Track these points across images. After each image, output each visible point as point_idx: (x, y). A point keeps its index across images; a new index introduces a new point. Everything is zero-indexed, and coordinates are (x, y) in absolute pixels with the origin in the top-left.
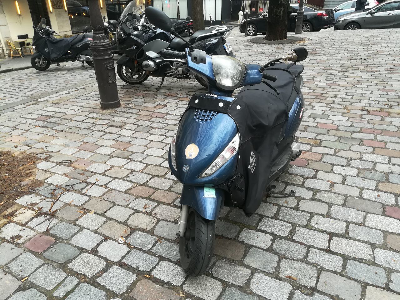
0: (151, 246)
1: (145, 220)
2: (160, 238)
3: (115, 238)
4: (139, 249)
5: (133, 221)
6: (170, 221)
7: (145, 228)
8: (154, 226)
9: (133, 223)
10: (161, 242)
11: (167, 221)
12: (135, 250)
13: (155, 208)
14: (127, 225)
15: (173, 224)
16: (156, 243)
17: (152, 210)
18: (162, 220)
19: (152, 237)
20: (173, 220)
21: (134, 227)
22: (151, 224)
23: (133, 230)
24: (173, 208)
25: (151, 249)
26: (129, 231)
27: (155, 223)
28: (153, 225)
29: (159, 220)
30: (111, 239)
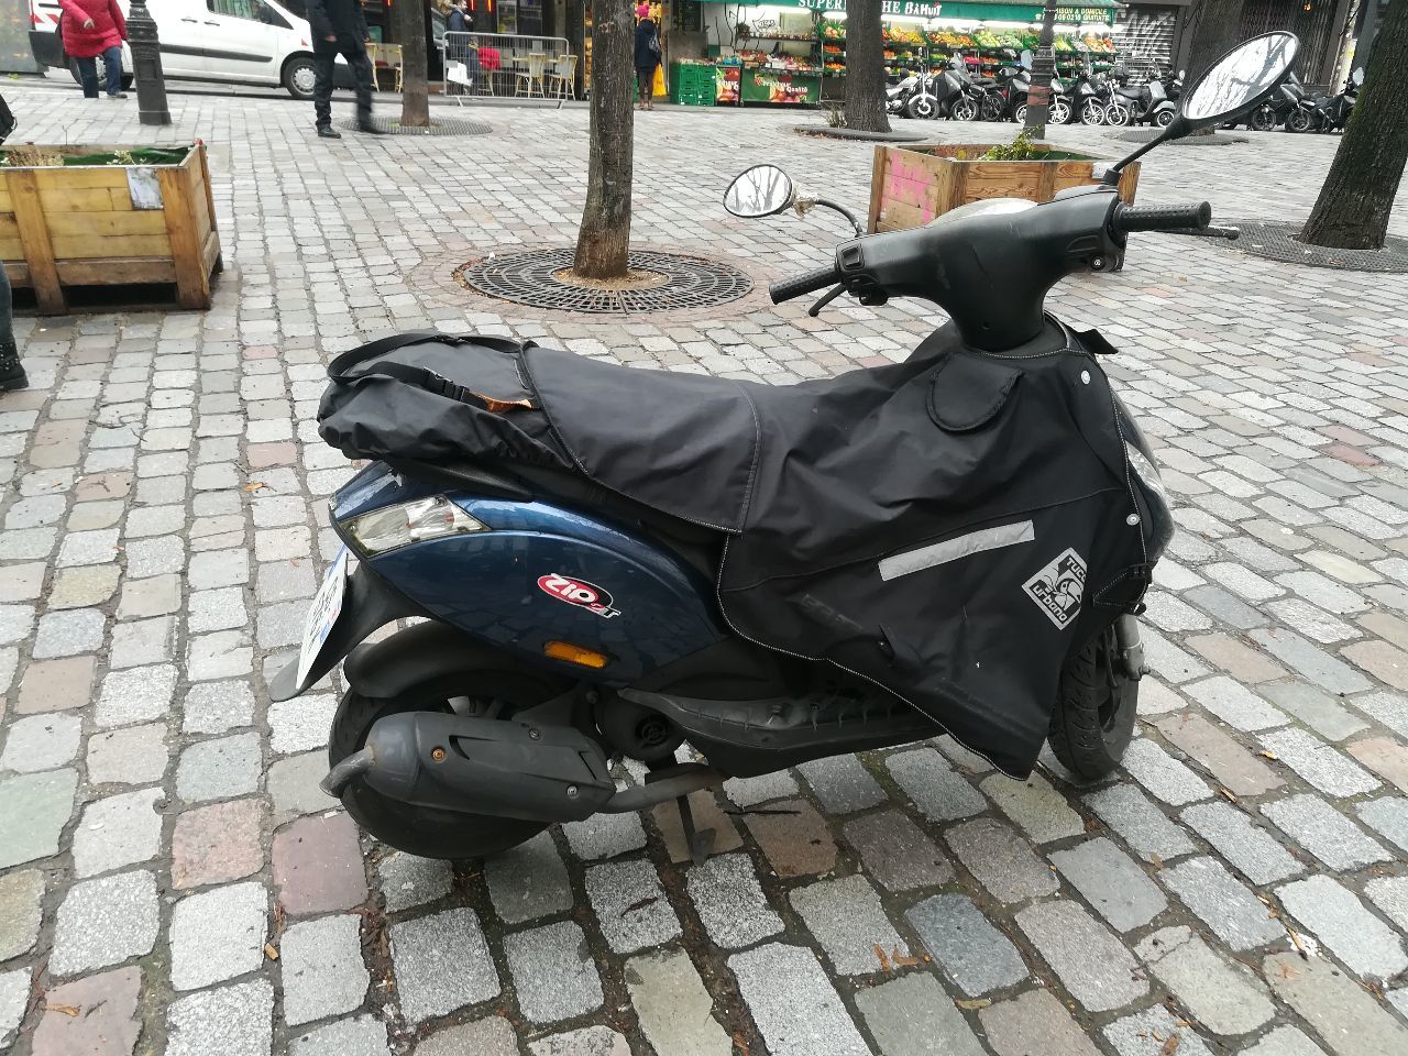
0: (1194, 863)
1: (1187, 975)
2: (1151, 868)
3: (1334, 967)
4: (1239, 875)
5: (1244, 1002)
6: (1089, 908)
7: (1197, 942)
8: (1156, 929)
9: (1249, 993)
10: (1153, 855)
11: (1098, 917)
12: (1257, 882)
13: (1126, 1011)
14: (1276, 999)
15: (1081, 888)
16: (1172, 863)
17: (1140, 1006)
18: (1115, 932)
19: (1179, 891)
20: (1073, 904)
21: (1247, 969)
22: (1169, 945)
23: (1252, 960)
24: (1049, 954)
25: (1194, 854)
26: (1270, 964)
27: (1149, 940)
28: (1159, 934)
29: (1131, 938)
30: (1353, 976)
